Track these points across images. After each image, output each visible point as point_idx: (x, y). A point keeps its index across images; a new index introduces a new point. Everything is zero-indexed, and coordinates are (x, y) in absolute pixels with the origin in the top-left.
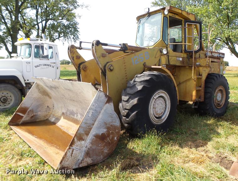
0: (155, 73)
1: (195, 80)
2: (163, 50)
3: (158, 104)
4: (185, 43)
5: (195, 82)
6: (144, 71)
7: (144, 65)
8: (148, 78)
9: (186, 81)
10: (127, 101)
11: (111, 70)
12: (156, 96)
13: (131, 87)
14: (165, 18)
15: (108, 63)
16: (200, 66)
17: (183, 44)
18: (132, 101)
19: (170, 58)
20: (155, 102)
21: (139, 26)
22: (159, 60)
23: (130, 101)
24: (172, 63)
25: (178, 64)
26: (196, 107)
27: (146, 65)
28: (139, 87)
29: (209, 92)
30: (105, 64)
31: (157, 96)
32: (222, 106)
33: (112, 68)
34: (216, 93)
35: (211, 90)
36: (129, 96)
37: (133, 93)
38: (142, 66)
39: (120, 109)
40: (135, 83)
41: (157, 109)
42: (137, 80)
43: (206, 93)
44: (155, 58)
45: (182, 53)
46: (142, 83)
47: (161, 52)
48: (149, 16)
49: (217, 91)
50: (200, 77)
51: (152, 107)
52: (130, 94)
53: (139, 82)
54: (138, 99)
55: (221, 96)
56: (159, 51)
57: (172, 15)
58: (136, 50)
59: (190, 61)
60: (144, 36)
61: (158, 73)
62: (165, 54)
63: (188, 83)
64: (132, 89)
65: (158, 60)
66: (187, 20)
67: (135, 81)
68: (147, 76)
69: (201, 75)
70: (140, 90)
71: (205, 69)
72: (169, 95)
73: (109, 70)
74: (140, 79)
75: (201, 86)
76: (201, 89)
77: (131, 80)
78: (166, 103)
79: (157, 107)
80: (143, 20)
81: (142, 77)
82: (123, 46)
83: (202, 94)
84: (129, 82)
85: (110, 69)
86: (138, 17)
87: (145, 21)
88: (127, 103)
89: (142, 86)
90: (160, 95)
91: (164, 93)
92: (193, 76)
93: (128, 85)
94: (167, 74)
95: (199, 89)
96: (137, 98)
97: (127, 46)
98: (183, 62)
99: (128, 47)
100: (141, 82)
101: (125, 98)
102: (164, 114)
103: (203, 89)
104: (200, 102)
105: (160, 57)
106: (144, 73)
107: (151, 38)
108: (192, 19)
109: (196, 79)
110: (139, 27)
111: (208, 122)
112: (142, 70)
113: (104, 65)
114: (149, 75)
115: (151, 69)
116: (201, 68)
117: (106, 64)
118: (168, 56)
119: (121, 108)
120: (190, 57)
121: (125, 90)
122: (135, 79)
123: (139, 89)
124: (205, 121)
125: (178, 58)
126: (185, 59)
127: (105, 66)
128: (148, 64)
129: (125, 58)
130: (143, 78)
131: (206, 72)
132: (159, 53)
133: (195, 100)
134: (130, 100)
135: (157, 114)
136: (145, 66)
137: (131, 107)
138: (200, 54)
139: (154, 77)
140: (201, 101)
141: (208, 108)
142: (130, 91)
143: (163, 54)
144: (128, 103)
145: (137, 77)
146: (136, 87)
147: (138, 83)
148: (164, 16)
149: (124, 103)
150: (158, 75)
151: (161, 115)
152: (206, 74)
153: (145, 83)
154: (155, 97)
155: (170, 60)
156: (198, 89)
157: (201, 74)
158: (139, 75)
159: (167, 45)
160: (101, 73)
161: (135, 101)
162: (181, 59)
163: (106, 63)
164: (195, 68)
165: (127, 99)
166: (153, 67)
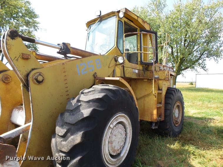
0: (111, 87)
1: (155, 96)
2: (118, 58)
3: (115, 136)
4: (141, 51)
5: (156, 97)
6: (94, 85)
7: (95, 76)
8: (100, 95)
9: (144, 97)
10: (64, 137)
11: (39, 82)
12: (113, 123)
13: (72, 110)
14: (119, 22)
15: (33, 70)
16: (158, 79)
17: (138, 52)
18: (72, 137)
19: (125, 69)
20: (111, 133)
21: (89, 32)
22: (114, 71)
23: (68, 138)
24: (127, 75)
25: (134, 77)
26: (156, 128)
27: (97, 75)
28: (86, 112)
29: (168, 109)
30: (28, 71)
31: (115, 123)
32: (179, 123)
33: (40, 78)
34: (174, 109)
35: (171, 106)
36: (67, 127)
37: (74, 122)
38: (92, 78)
39: (52, 149)
40: (79, 104)
41: (114, 144)
42: (83, 98)
43: (166, 110)
44: (109, 67)
45: (138, 64)
46: (91, 103)
47: (116, 61)
48: (100, 21)
49: (175, 107)
50: (160, 92)
51: (107, 142)
52: (69, 124)
53: (86, 102)
54: (83, 134)
55: (178, 112)
56: (113, 60)
57: (128, 21)
58: (84, 54)
59: (146, 74)
60: (94, 44)
61: (114, 87)
62: (121, 64)
63: (147, 99)
64: (73, 115)
65: (112, 70)
66: (143, 29)
67: (79, 101)
68: (99, 93)
69: (161, 90)
70: (87, 118)
71: (165, 82)
72: (130, 119)
73: (35, 81)
74: (88, 96)
75: (161, 102)
76: (161, 106)
77: (74, 98)
78: (126, 131)
79: (114, 140)
80: (93, 27)
81: (91, 93)
82: (63, 47)
83: (163, 111)
84: (69, 101)
85: (37, 80)
86: (88, 22)
87: (96, 27)
88: (63, 141)
89: (91, 109)
90: (118, 121)
91: (124, 117)
92: (153, 91)
93: (68, 107)
94: (127, 89)
95: (160, 106)
96: (82, 132)
97: (70, 48)
98: (138, 74)
99: (71, 50)
100: (88, 102)
101: (60, 131)
102: (123, 147)
103: (163, 106)
104: (161, 122)
105: (115, 67)
106: (94, 86)
107: (102, 46)
108: (148, 28)
109: (157, 94)
110: (89, 34)
111: (172, 146)
112: (92, 82)
113: (25, 73)
114: (103, 90)
115: (104, 82)
116: (160, 82)
117: (30, 72)
118: (123, 67)
119: (54, 148)
120: (146, 70)
121: (62, 114)
122: (79, 98)
123: (85, 116)
124: (168, 145)
125: (134, 70)
126: (141, 71)
127: (28, 75)
128: (99, 75)
129: (65, 64)
130: (93, 95)
131: (166, 85)
132: (113, 62)
133: (156, 120)
134: (69, 134)
135: (114, 152)
136: (95, 78)
137: (70, 148)
138: (156, 66)
139: (110, 94)
140: (162, 120)
141: (168, 127)
142: (69, 118)
143: (118, 63)
144: (66, 140)
145: (82, 93)
146: (80, 111)
147: (84, 104)
148: (118, 19)
149: (59, 140)
150: (116, 90)
151: (120, 150)
152: (166, 89)
153: (95, 104)
154: (111, 126)
155: (125, 71)
156: (158, 106)
157: (160, 88)
158: (86, 91)
159: (122, 54)
160: (23, 87)
161: (77, 138)
162: (137, 71)
163: (30, 69)
164: (155, 81)
165: (64, 133)
166: (107, 78)
